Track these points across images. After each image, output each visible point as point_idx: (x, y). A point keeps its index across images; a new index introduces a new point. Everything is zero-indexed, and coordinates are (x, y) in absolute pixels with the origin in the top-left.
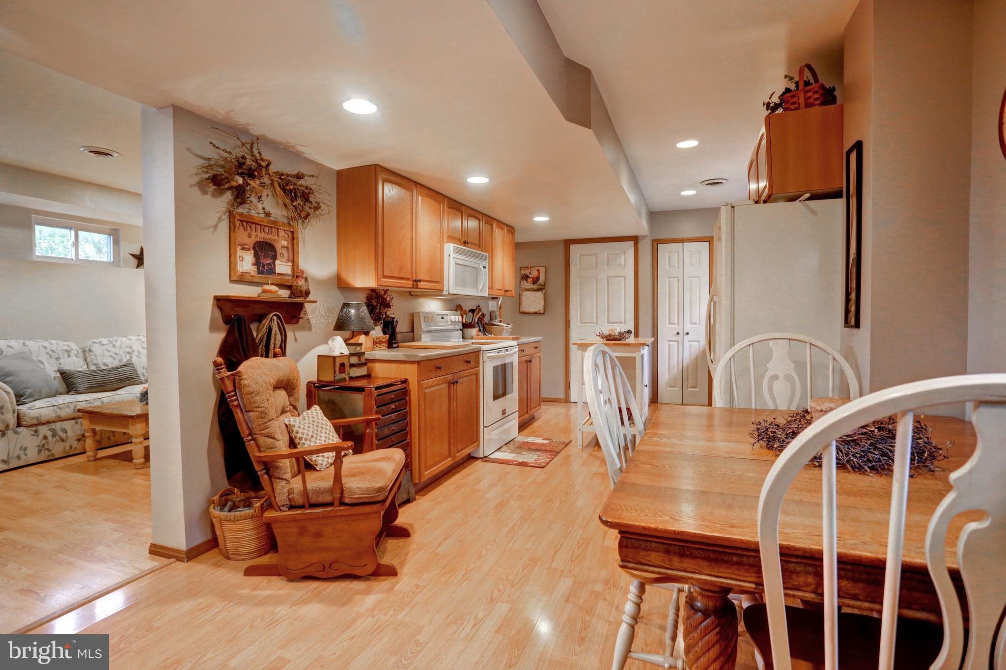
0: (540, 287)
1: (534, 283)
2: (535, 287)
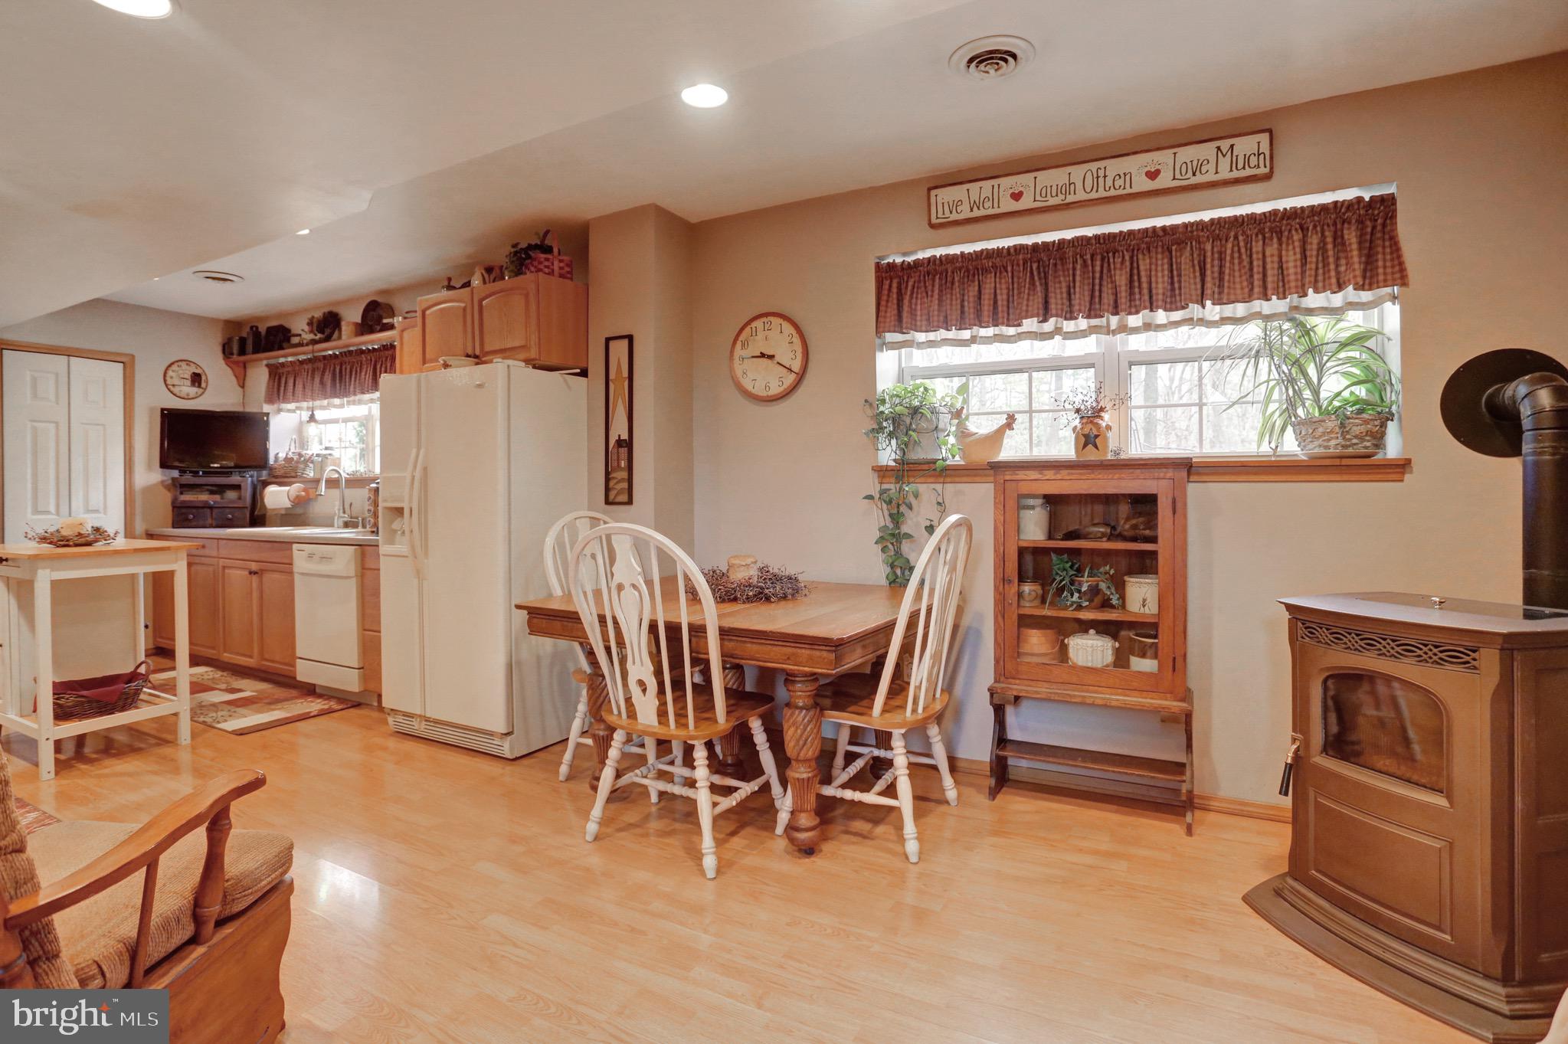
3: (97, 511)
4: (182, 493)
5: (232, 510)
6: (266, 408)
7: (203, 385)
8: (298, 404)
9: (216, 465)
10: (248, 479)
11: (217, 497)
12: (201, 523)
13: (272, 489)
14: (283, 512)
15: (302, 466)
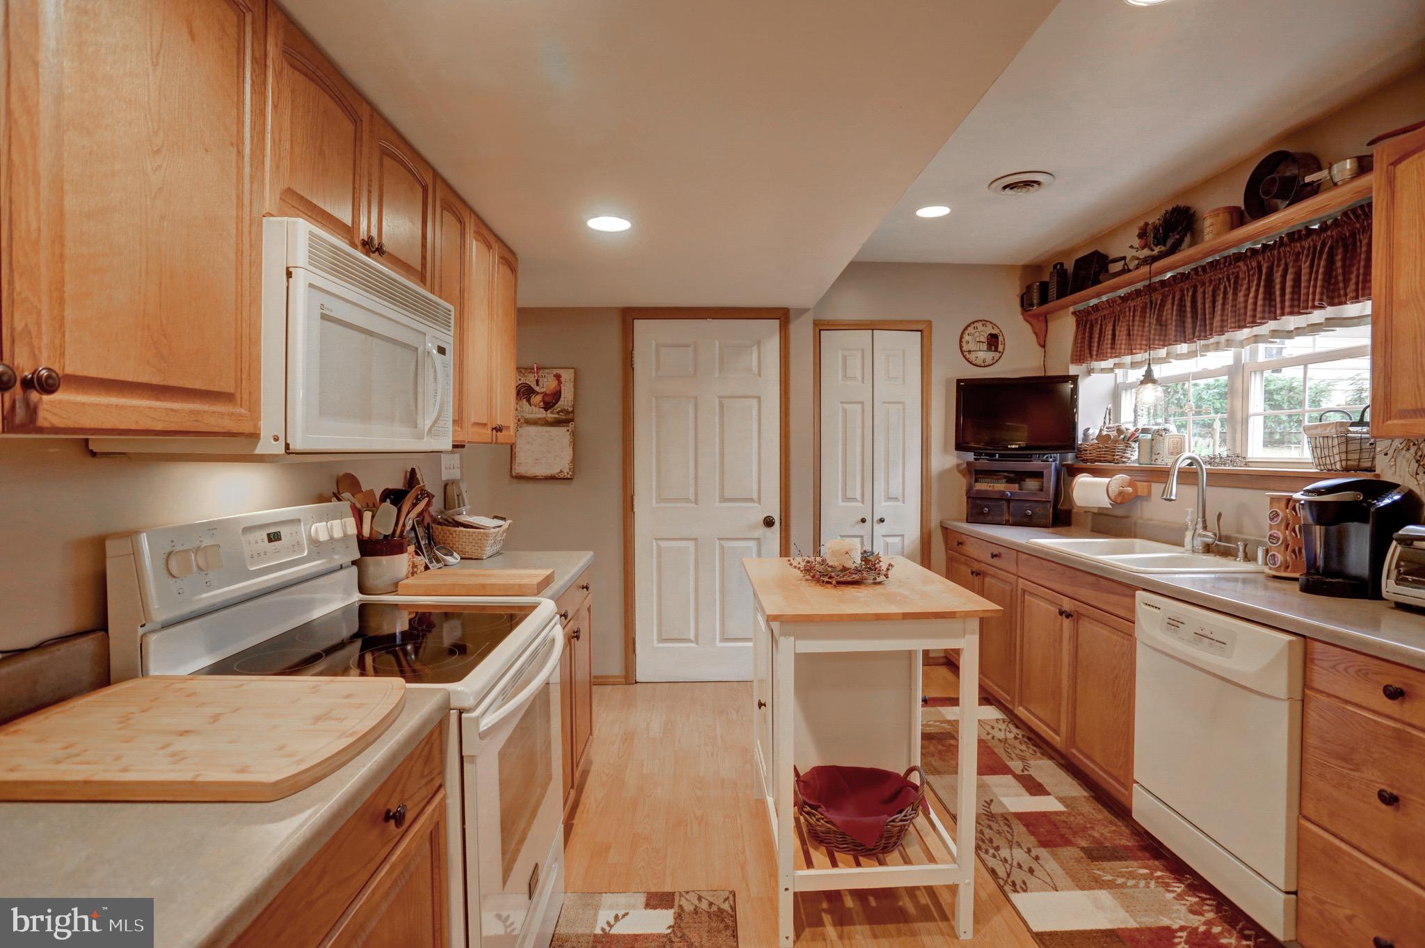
0: (563, 416)
1: (547, 406)
2: (550, 416)
3: (896, 499)
4: (976, 481)
5: (1034, 505)
6: (1073, 370)
7: (1000, 347)
8: (1117, 360)
9: (1013, 446)
10: (1051, 463)
11: (1015, 487)
12: (997, 519)
13: (1083, 479)
14: (1096, 511)
15: (1122, 446)
